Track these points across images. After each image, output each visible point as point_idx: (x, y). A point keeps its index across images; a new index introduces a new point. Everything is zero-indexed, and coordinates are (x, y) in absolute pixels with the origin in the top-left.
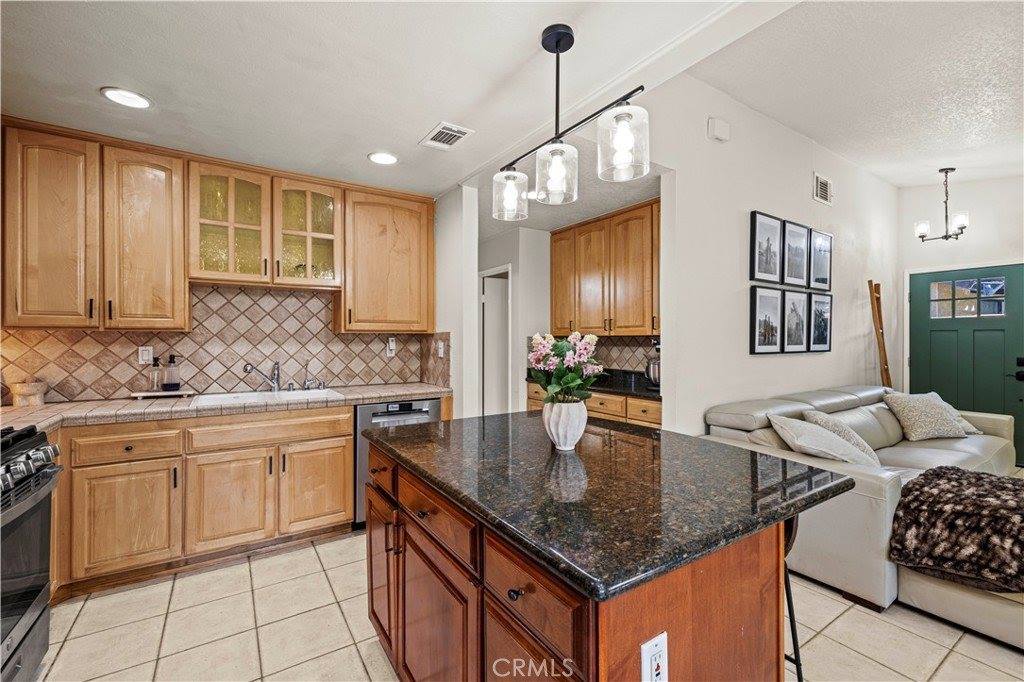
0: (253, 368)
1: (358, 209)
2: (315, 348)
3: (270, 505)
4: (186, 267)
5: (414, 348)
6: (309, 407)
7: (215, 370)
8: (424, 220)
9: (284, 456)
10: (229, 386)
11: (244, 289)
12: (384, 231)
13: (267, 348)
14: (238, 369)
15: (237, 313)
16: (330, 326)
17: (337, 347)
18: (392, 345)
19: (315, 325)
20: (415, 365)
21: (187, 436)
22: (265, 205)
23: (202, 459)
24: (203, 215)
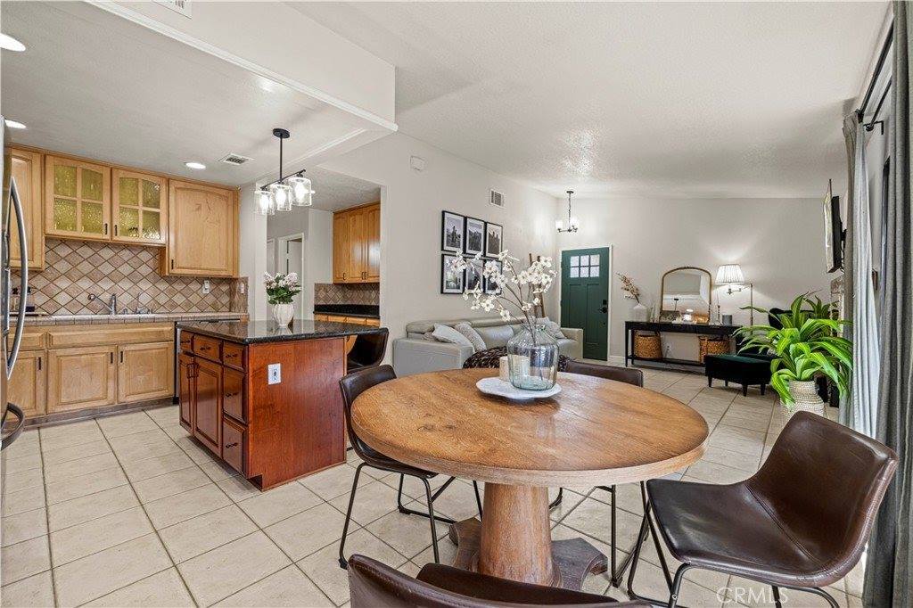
0: (95, 297)
1: (179, 192)
2: (145, 285)
3: (111, 384)
4: (44, 226)
5: (225, 288)
6: (140, 321)
7: (63, 298)
8: (231, 202)
9: (122, 352)
10: (75, 311)
11: (86, 243)
12: (199, 209)
13: (106, 285)
14: (83, 298)
15: (81, 259)
16: (157, 271)
17: (163, 286)
18: (207, 285)
19: (145, 270)
20: (225, 300)
21: (48, 336)
22: (106, 187)
23: (60, 352)
24: (56, 192)
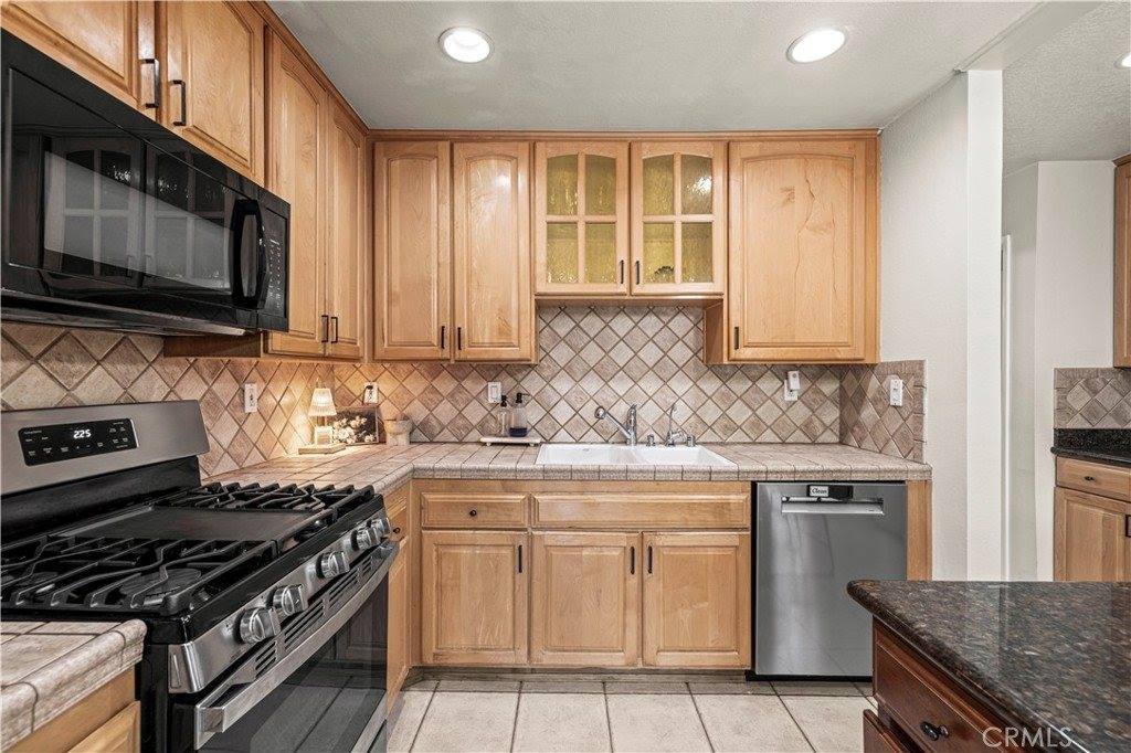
0: (606, 412)
1: (751, 167)
2: (681, 385)
3: (633, 619)
4: (533, 279)
5: (829, 387)
6: (683, 478)
7: (562, 413)
9: (650, 549)
10: (578, 435)
11: (594, 306)
12: (790, 199)
13: (621, 386)
14: (588, 412)
15: (587, 339)
16: (700, 355)
17: (711, 385)
18: (795, 382)
19: (681, 354)
20: (831, 415)
21: (532, 503)
22: (622, 183)
23: (550, 537)
24: (550, 210)
